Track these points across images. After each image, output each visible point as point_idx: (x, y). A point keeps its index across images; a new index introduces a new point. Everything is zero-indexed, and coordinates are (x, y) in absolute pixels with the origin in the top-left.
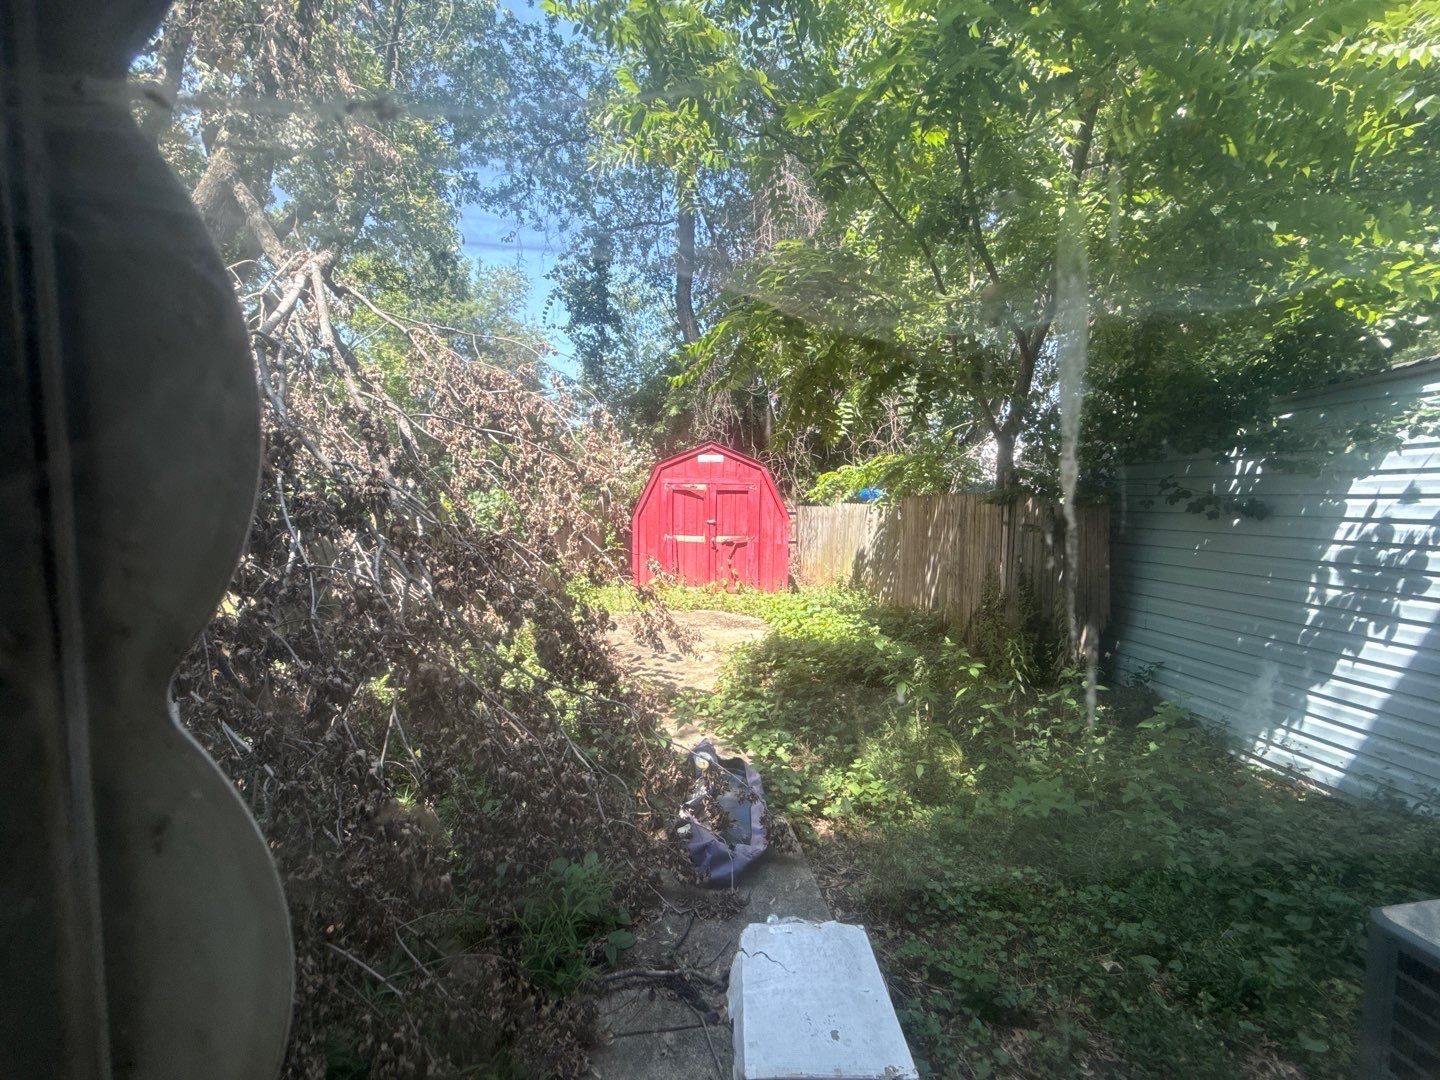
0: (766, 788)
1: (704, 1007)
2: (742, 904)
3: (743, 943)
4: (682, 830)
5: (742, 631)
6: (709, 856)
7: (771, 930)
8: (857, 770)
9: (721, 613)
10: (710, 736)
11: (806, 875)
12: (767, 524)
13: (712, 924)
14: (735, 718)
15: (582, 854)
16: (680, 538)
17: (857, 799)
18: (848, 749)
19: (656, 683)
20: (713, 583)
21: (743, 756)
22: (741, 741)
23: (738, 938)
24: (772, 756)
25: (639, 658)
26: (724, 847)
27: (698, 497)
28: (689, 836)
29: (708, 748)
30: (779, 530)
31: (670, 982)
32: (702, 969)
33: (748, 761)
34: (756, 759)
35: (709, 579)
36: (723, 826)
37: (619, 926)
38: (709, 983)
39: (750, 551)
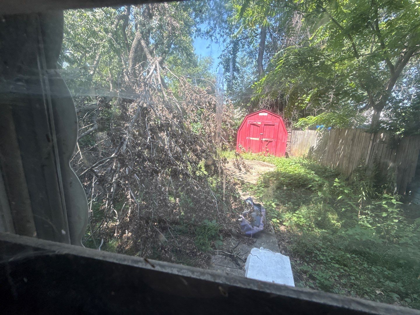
0: (267, 213)
1: (239, 265)
2: (254, 242)
3: (251, 252)
4: (239, 219)
5: (267, 168)
6: (246, 228)
7: (260, 251)
8: (297, 214)
9: (261, 162)
10: (252, 197)
11: (275, 239)
12: (280, 136)
13: (244, 245)
14: (260, 193)
15: (212, 220)
16: (251, 138)
17: (296, 222)
18: (296, 207)
19: (238, 180)
20: (261, 153)
21: (261, 203)
22: (261, 199)
23: (251, 250)
24: (270, 205)
25: (235, 172)
26: (251, 226)
27: (258, 126)
28: (241, 221)
29: (250, 199)
30: (284, 137)
31: (231, 256)
32: (240, 256)
33: (262, 205)
34: (265, 205)
35: (259, 151)
36: (252, 221)
37: (220, 239)
38: (240, 259)
39: (274, 144)
